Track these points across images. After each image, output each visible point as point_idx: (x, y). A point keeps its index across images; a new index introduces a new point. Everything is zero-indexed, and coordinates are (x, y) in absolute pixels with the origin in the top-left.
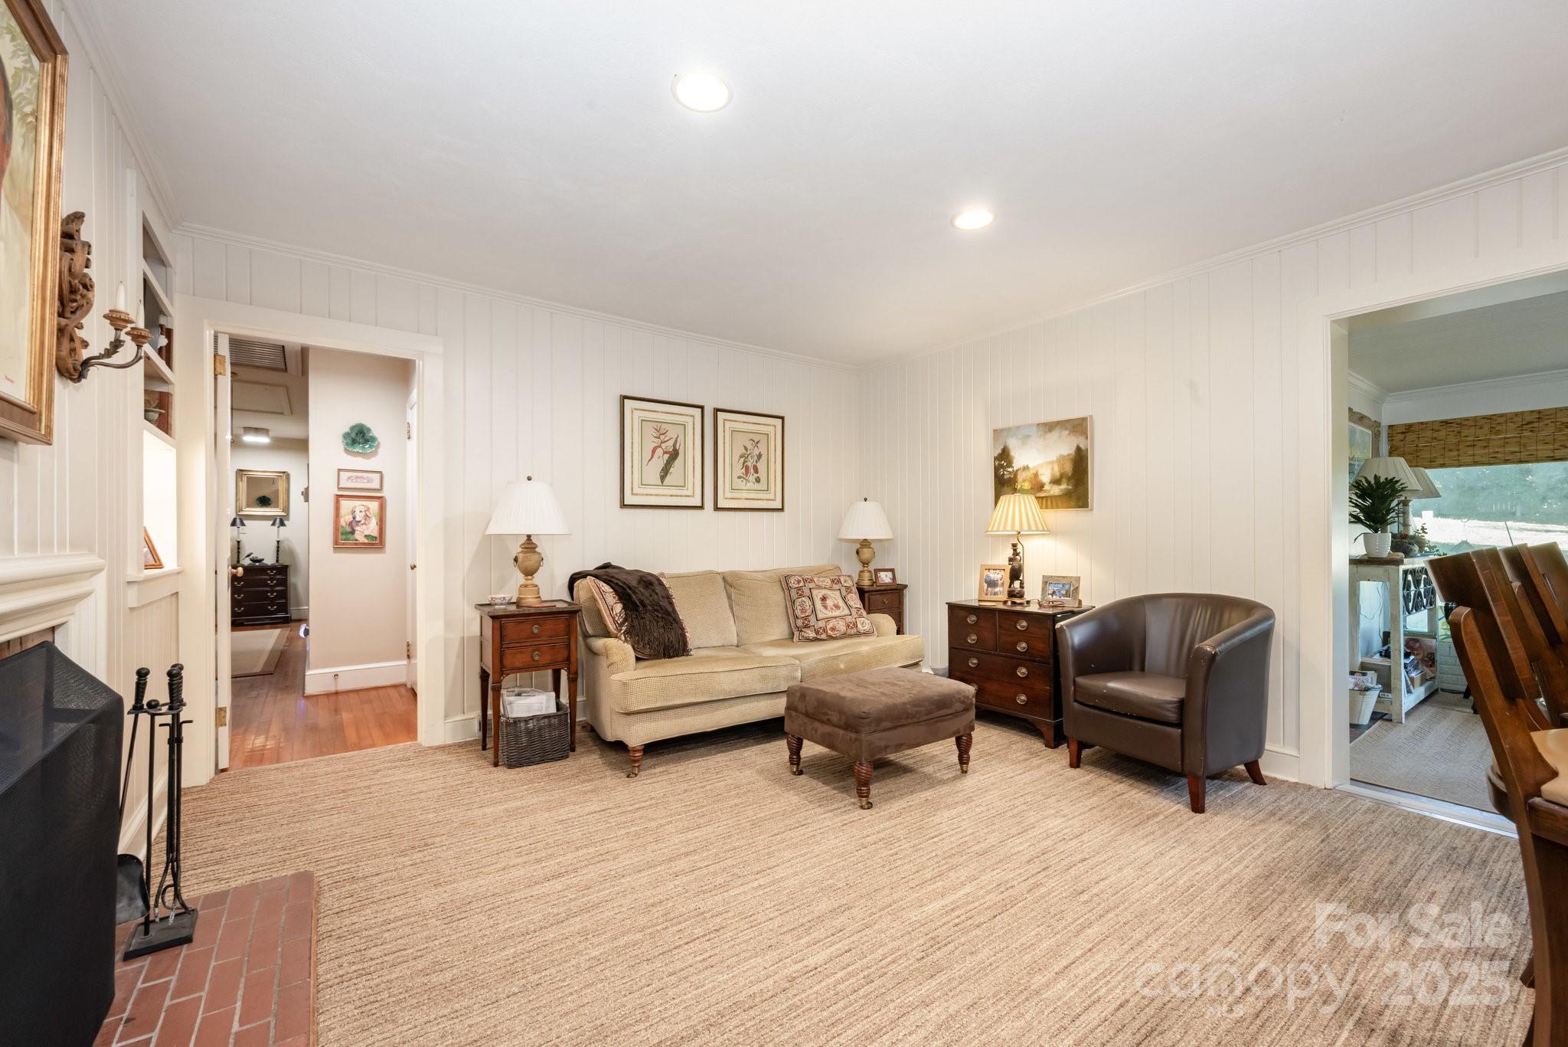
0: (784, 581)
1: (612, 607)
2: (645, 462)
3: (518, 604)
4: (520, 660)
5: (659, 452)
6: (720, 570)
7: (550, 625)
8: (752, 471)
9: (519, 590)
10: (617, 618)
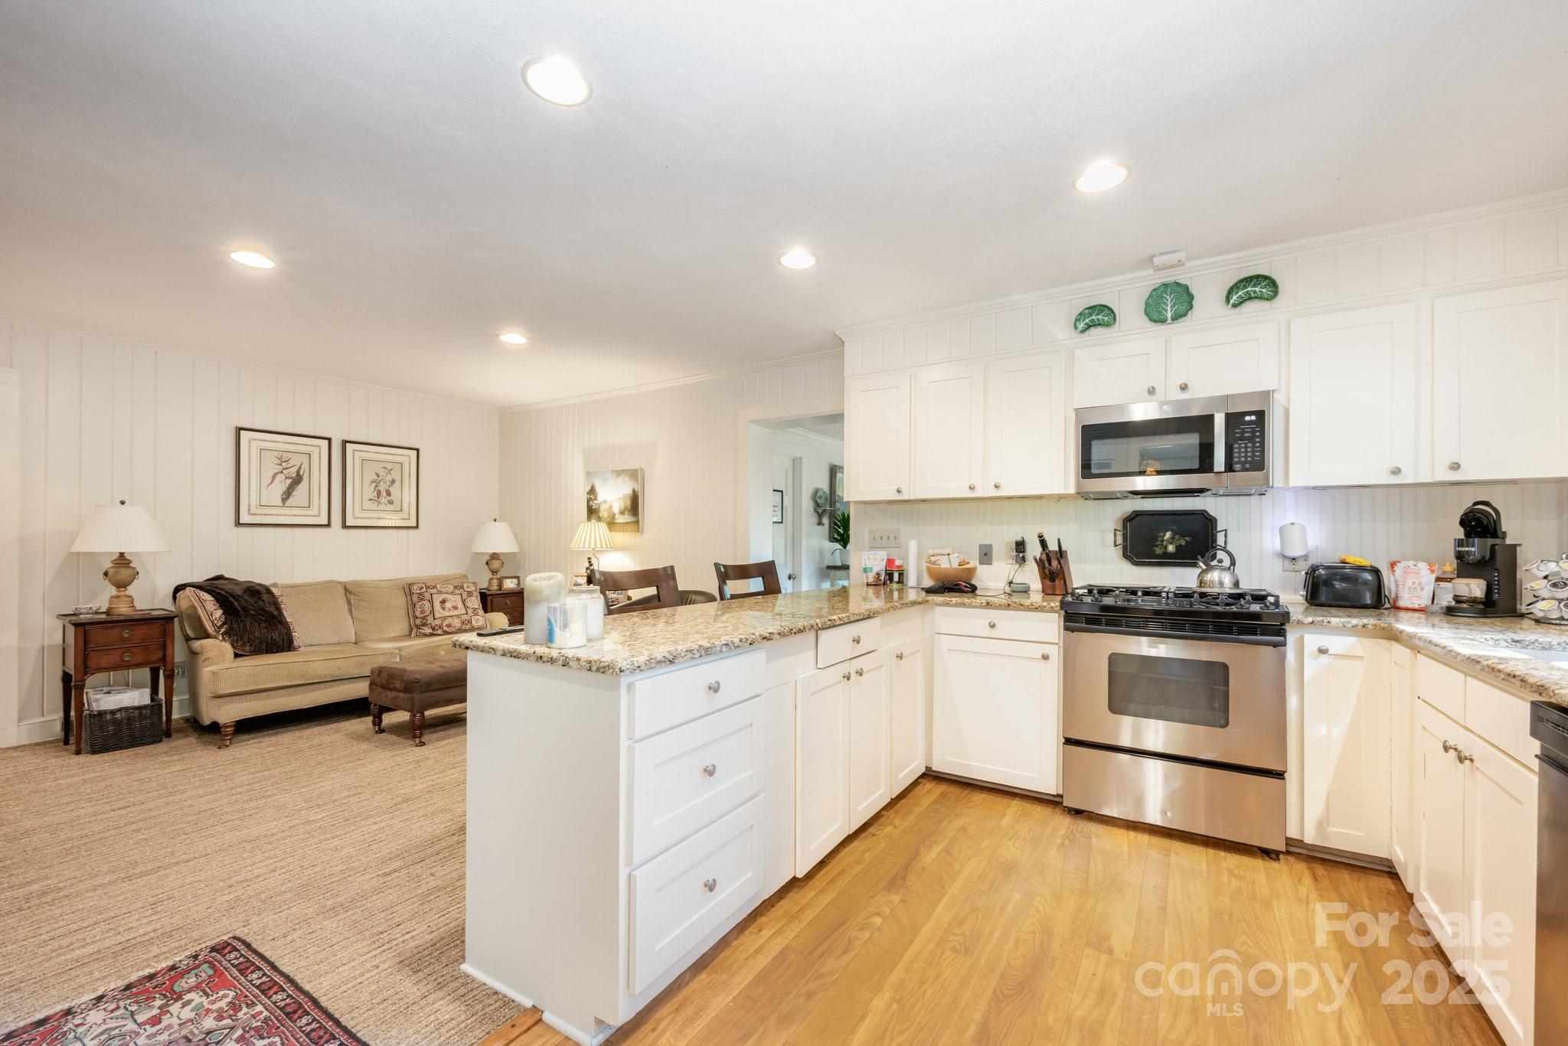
0: (408, 589)
1: (211, 612)
2: (264, 485)
3: (108, 613)
4: (105, 661)
5: (280, 477)
6: (341, 580)
7: (142, 631)
8: (384, 494)
9: (110, 600)
10: (216, 622)
